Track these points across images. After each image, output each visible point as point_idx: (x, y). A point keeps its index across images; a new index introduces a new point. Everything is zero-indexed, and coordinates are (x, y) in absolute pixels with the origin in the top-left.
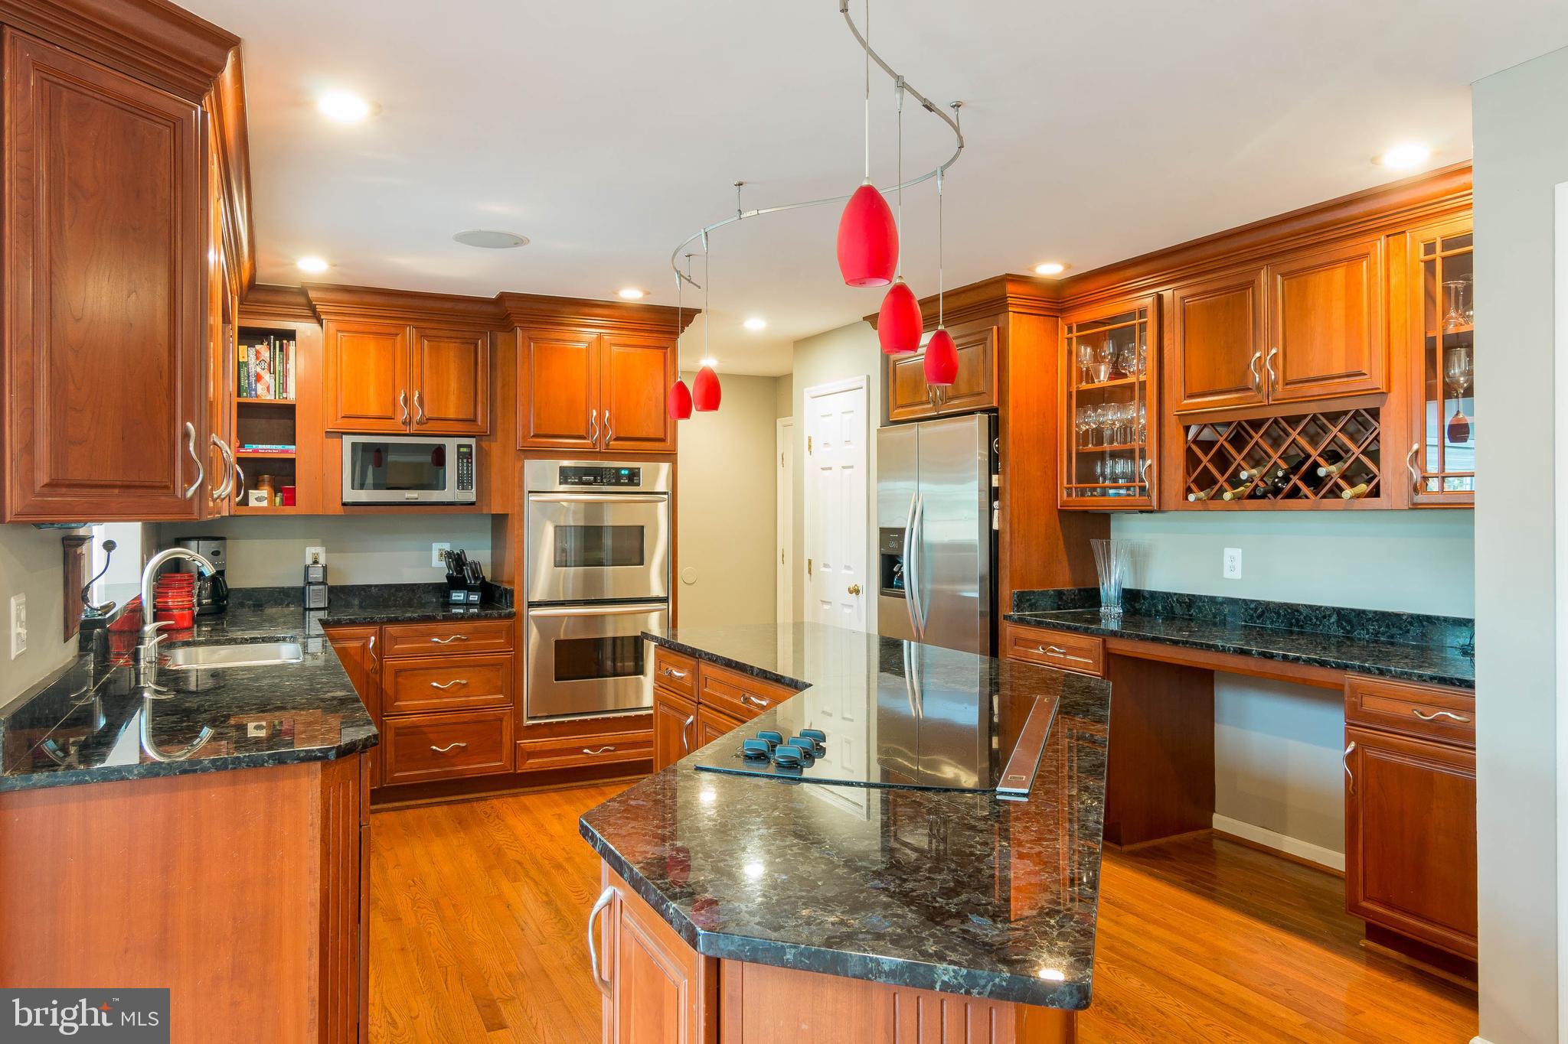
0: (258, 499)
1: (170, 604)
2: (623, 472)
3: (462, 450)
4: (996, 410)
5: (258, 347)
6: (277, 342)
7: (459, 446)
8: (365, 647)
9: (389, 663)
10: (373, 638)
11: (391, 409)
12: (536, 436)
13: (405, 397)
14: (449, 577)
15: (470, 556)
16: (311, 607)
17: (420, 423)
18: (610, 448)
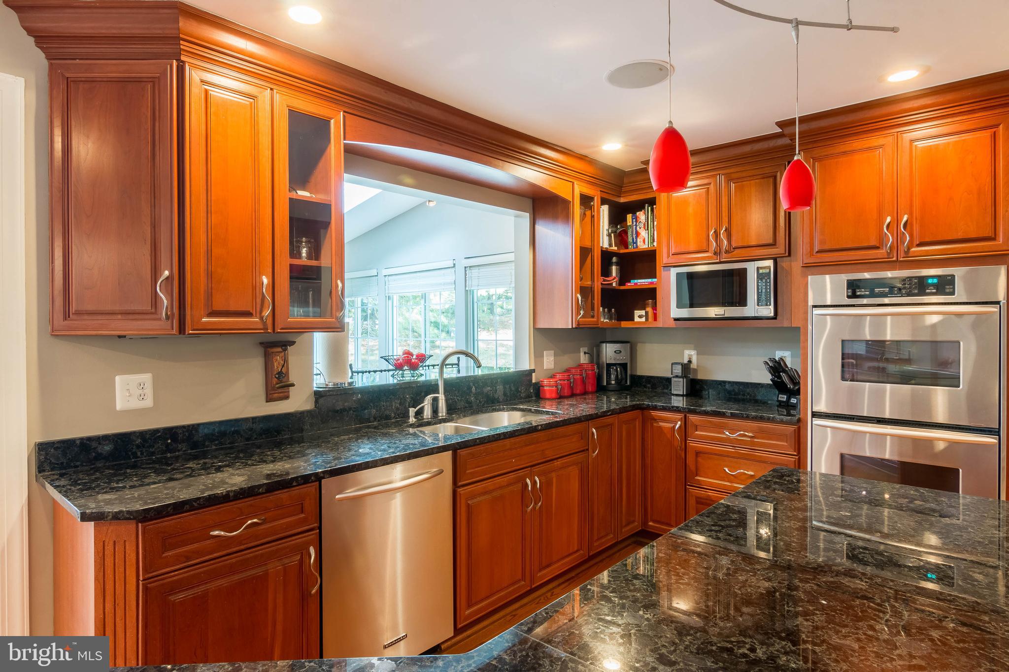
0: (640, 317)
1: (545, 382)
2: (930, 281)
3: (761, 271)
5: (638, 213)
6: (650, 208)
7: (758, 268)
8: (674, 427)
9: (691, 444)
10: (679, 423)
11: (705, 244)
12: (820, 251)
13: (715, 232)
14: (772, 380)
16: (674, 393)
17: (727, 252)
18: (910, 255)
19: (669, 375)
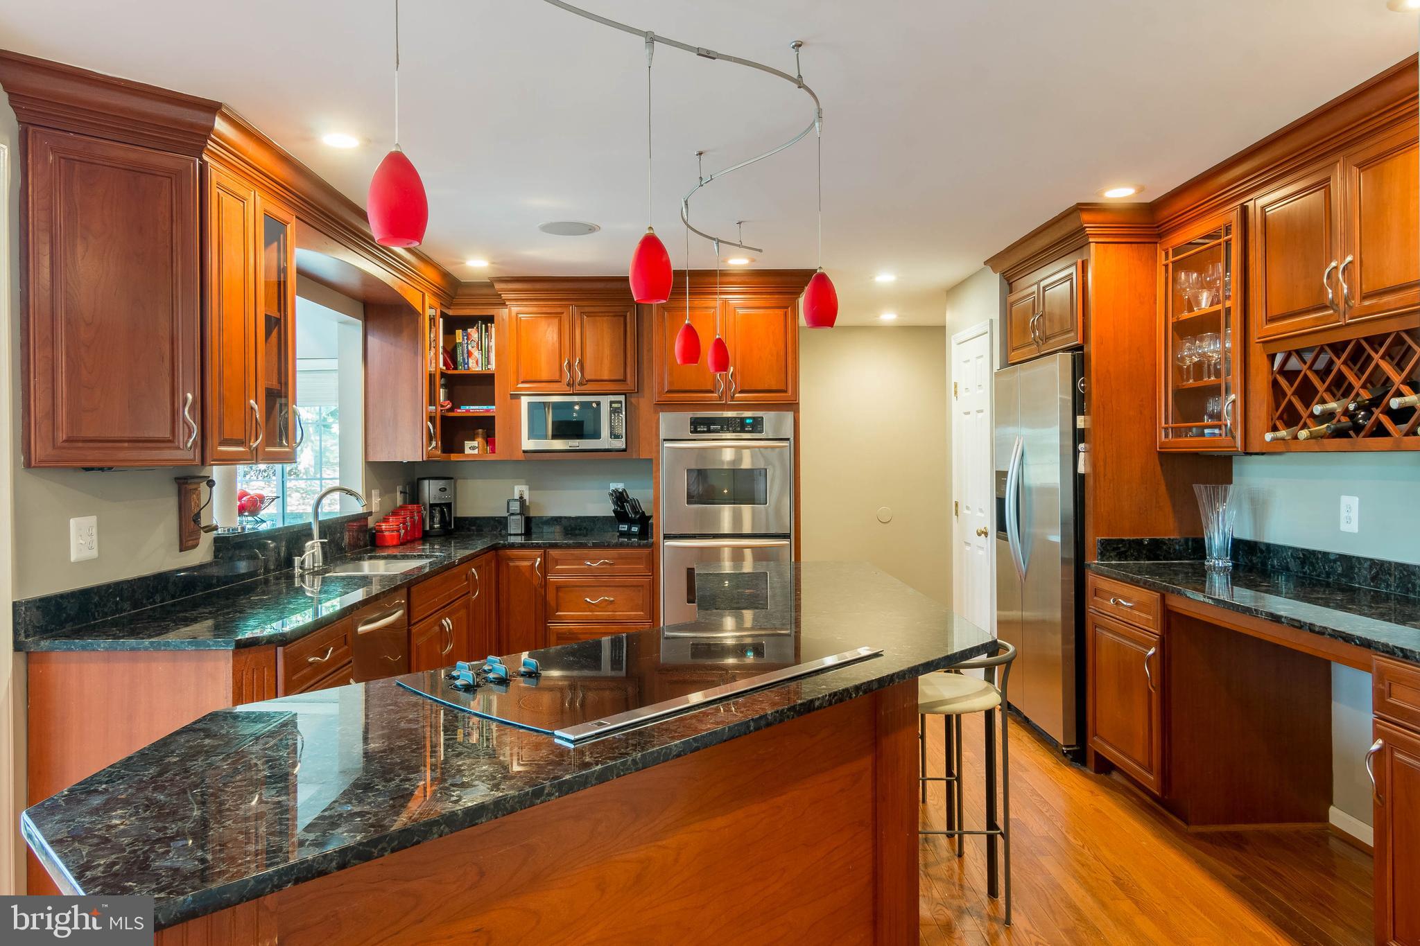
0: (473, 448)
1: (384, 527)
2: (748, 421)
3: (613, 405)
4: (1080, 348)
5: (469, 330)
6: (484, 326)
7: (611, 403)
8: (533, 565)
9: (552, 578)
10: (539, 559)
11: (558, 374)
12: (669, 392)
13: (569, 363)
14: (615, 511)
15: (632, 494)
16: (512, 533)
17: (581, 384)
18: (735, 400)
19: (506, 514)
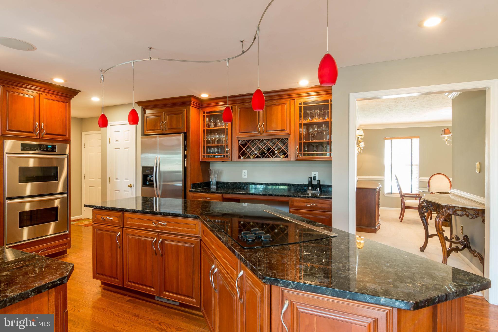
2: (49, 147)
4: (186, 133)
12: (9, 130)
18: (44, 137)
